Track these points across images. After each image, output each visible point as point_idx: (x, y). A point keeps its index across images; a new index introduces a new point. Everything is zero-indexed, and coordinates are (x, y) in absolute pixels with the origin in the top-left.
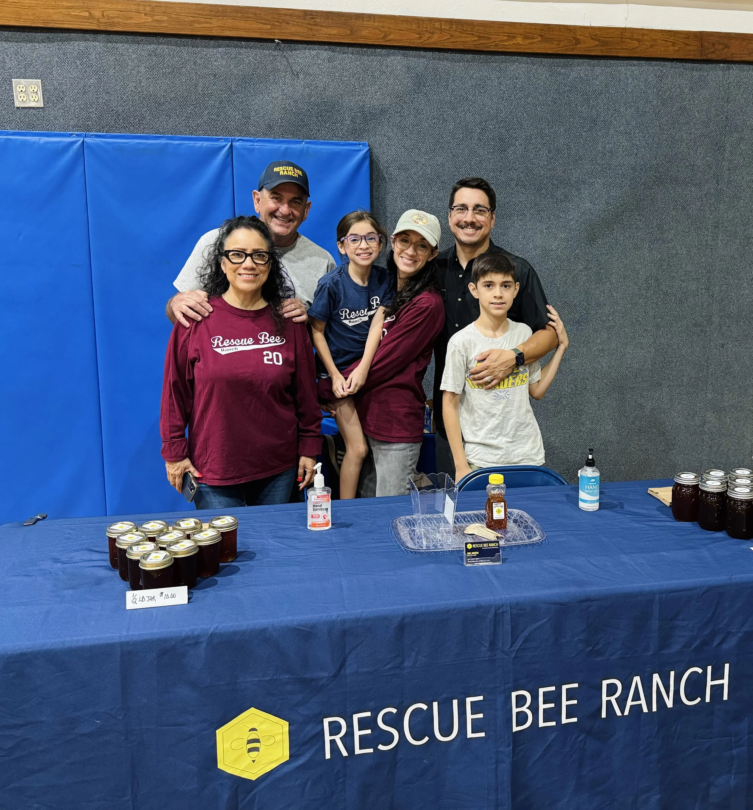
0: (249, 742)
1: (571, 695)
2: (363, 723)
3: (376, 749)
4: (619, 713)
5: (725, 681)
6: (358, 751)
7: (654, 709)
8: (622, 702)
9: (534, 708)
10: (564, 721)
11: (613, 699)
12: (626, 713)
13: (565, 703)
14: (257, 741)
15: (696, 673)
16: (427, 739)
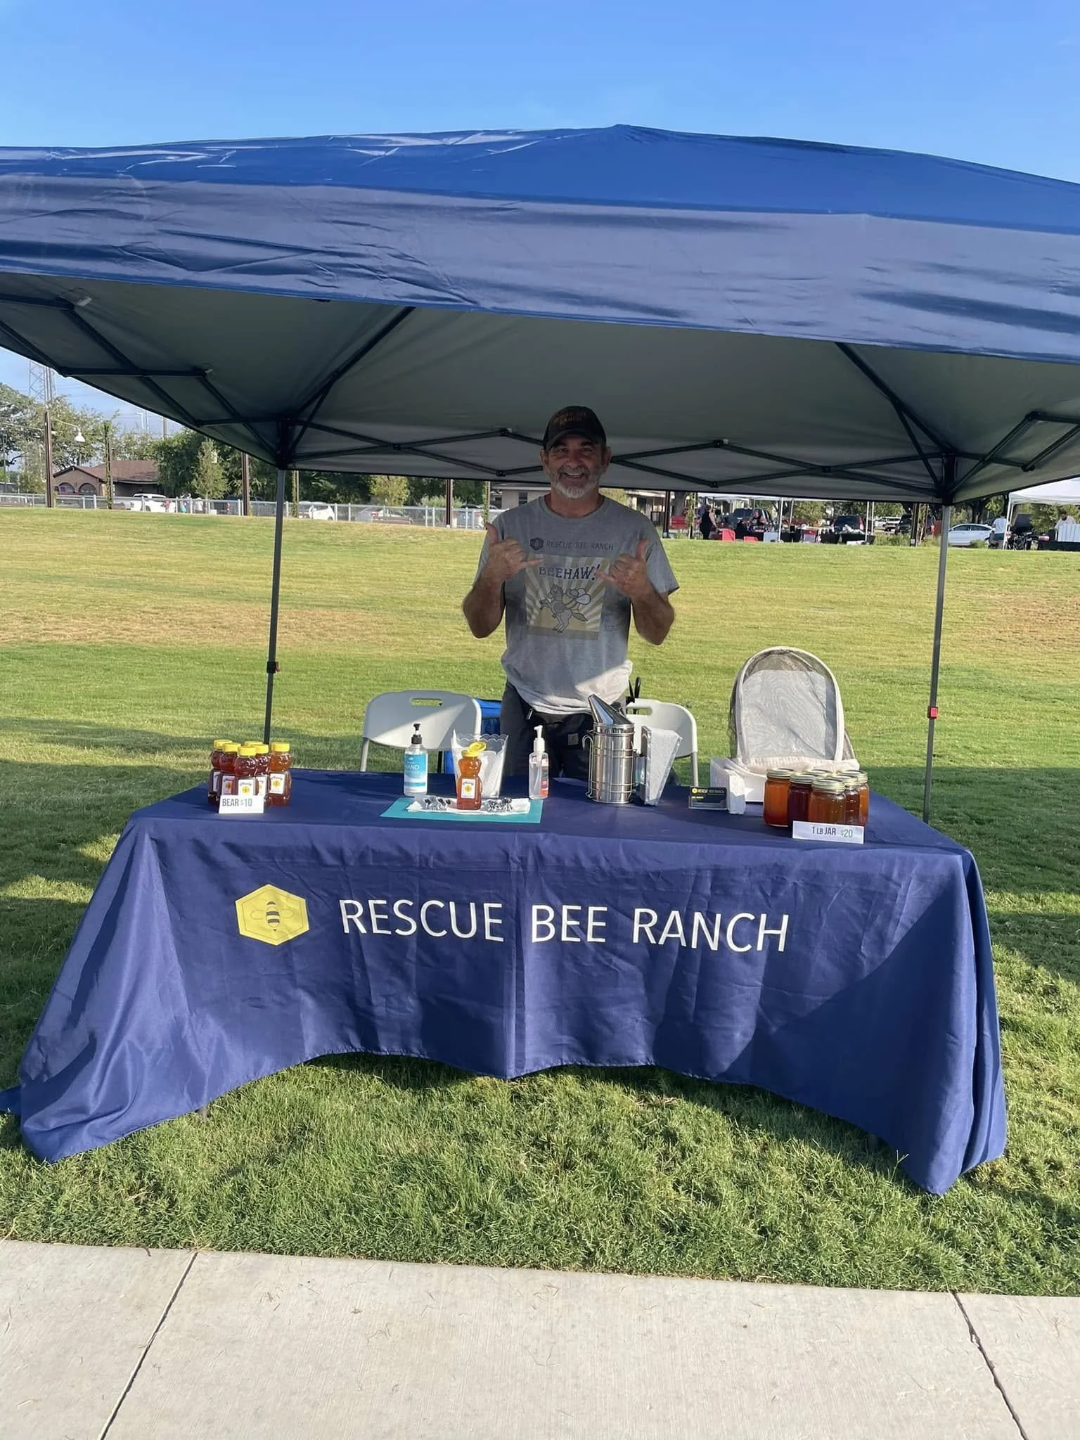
0: (268, 914)
1: (597, 917)
2: (379, 909)
3: (393, 932)
4: (653, 941)
5: (782, 932)
6: (375, 930)
7: (694, 945)
8: (657, 930)
9: (557, 922)
10: (590, 938)
11: (647, 927)
12: (661, 942)
13: (591, 924)
14: (277, 914)
15: (747, 919)
16: (444, 933)
